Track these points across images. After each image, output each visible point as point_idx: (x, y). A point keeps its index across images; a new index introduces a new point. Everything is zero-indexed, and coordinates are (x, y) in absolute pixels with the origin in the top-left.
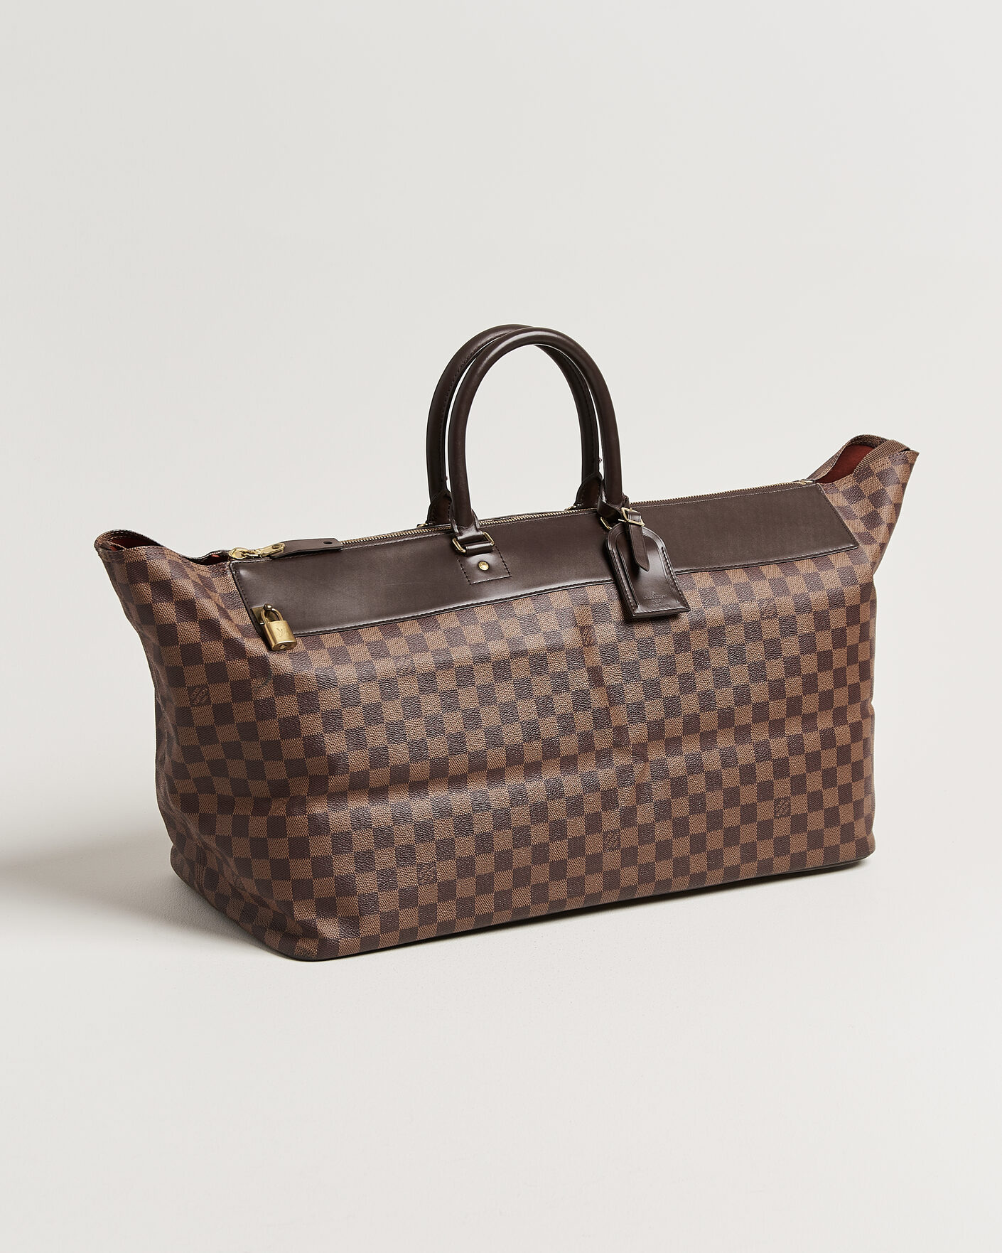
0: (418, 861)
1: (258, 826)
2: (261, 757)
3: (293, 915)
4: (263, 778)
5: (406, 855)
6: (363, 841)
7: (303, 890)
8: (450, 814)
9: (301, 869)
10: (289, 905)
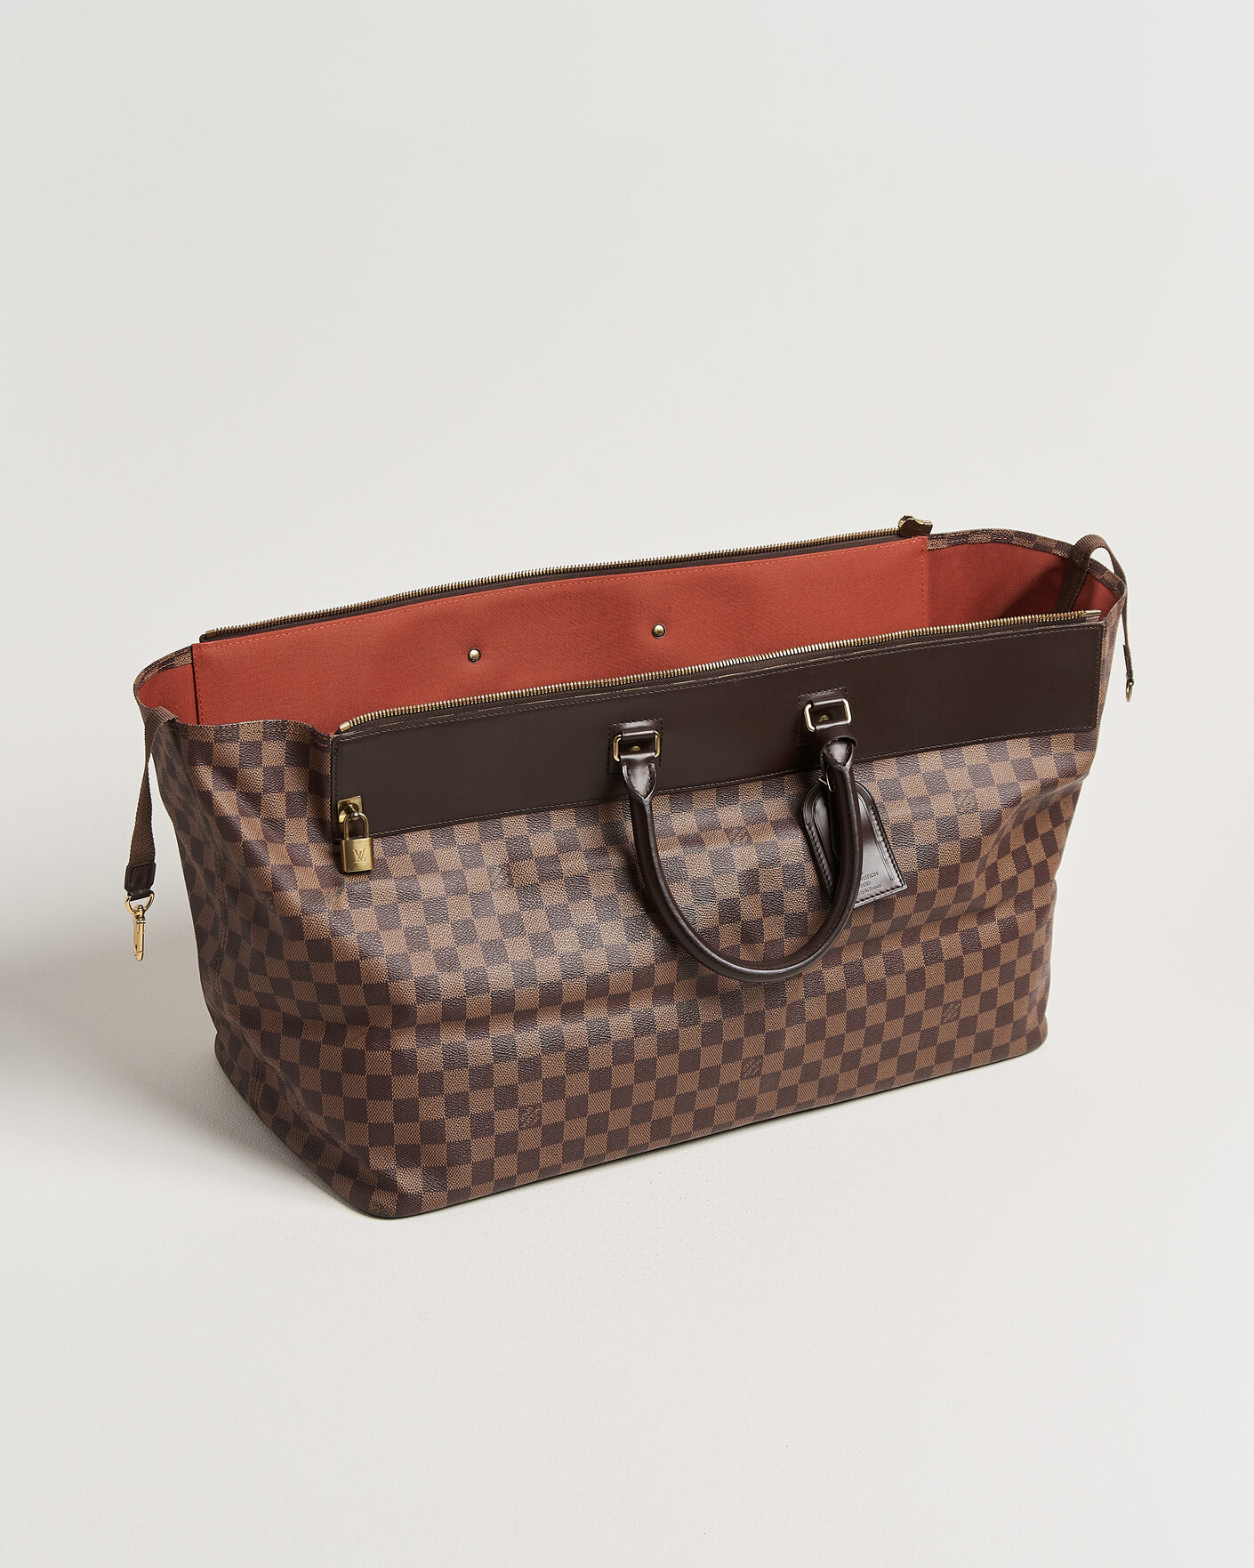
0: (521, 1103)
1: (331, 1057)
2: (334, 980)
3: (369, 1163)
4: (338, 1002)
5: (506, 1097)
6: (456, 1082)
7: (381, 1135)
8: (561, 1048)
9: (381, 1112)
10: (364, 1152)
